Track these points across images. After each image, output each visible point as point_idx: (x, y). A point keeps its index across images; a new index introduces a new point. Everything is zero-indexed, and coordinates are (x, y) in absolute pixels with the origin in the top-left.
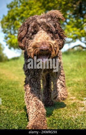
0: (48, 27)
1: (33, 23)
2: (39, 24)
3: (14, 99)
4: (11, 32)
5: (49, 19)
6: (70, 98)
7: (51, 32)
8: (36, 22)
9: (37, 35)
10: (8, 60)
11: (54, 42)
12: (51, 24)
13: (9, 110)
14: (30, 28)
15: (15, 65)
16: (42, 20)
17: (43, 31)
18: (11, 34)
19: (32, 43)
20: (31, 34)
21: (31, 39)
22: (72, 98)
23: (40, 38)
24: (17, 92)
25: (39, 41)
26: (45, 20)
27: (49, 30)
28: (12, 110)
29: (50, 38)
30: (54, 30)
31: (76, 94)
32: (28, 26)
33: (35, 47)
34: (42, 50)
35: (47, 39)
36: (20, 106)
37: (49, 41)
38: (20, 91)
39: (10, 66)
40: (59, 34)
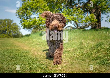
0: (58, 18)
1: (52, 17)
2: (54, 17)
3: (26, 63)
4: (24, 18)
5: (59, 15)
6: (63, 62)
7: (59, 21)
8: (53, 16)
9: (53, 21)
10: (23, 37)
11: (60, 24)
12: (59, 17)
13: (22, 70)
14: (51, 19)
15: (27, 40)
16: (56, 16)
17: (56, 20)
18: (25, 19)
19: (51, 24)
20: (51, 21)
21: (51, 23)
22: (65, 62)
23: (54, 23)
24: (28, 58)
25: (54, 24)
26: (57, 16)
27: (58, 20)
28: (24, 70)
29: (59, 23)
30: (61, 20)
31: (67, 59)
32: (50, 18)
33: (52, 26)
34: (55, 27)
35: (57, 23)
36: (30, 67)
37: (58, 24)
38: (30, 58)
39: (24, 40)
40: (62, 21)
